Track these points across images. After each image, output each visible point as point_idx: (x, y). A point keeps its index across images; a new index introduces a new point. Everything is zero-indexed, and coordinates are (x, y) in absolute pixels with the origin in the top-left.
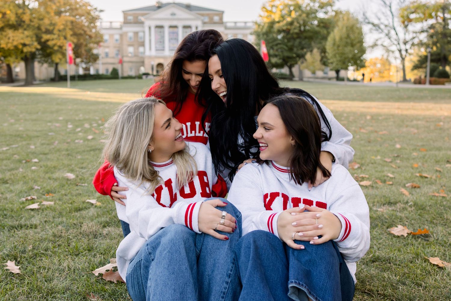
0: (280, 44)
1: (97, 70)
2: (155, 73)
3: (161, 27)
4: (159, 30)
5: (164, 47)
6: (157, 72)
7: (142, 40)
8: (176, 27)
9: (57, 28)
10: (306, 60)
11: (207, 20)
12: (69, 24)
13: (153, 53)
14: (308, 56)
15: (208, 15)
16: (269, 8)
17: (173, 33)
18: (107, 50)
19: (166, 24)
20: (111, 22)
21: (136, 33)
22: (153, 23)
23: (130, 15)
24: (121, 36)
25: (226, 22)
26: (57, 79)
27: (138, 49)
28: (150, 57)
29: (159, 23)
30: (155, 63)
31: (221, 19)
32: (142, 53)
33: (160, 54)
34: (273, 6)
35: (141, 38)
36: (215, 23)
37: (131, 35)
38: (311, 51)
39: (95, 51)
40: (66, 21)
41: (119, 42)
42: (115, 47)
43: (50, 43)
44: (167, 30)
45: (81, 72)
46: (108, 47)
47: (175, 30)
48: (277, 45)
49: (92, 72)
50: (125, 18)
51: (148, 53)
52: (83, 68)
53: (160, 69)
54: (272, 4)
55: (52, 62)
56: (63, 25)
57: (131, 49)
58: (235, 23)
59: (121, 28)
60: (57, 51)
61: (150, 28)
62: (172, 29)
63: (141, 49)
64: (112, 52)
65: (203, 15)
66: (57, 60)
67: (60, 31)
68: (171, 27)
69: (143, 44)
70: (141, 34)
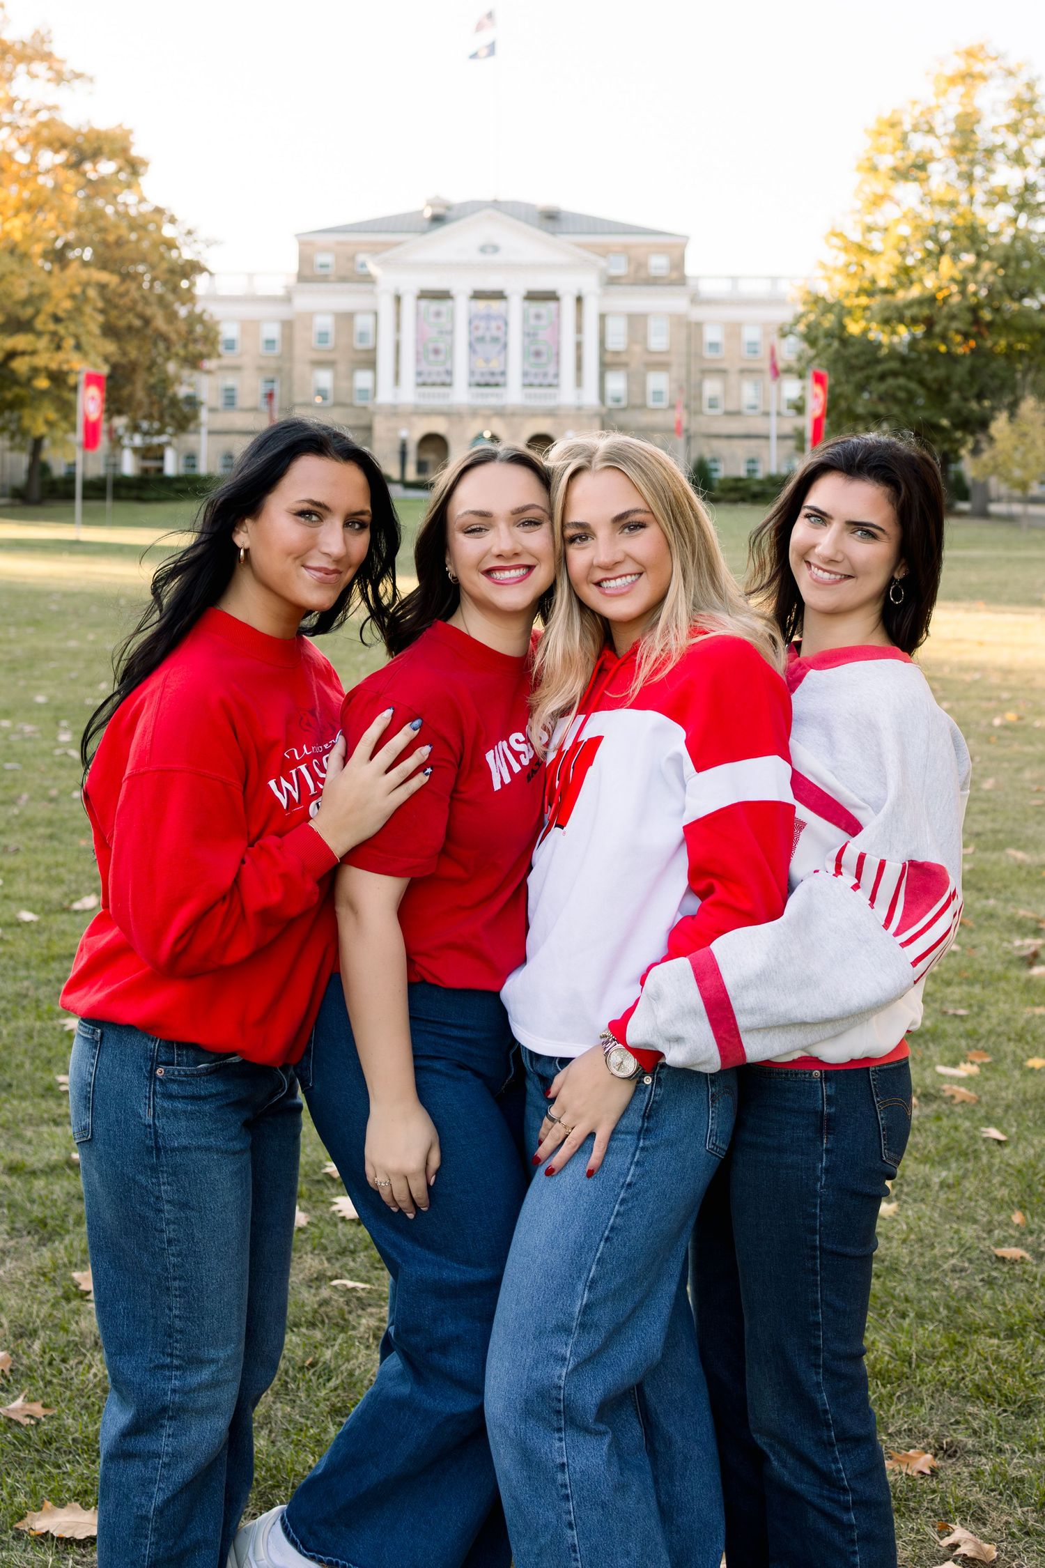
0: (895, 374)
1: (191, 459)
2: (412, 475)
3: (443, 296)
4: (434, 306)
5: (449, 373)
6: (422, 467)
7: (369, 345)
8: (499, 296)
9: (48, 308)
10: (991, 440)
11: (619, 268)
12: (92, 293)
13: (408, 394)
14: (1000, 425)
15: (626, 249)
16: (856, 236)
17: (488, 317)
18: (231, 381)
19: (461, 287)
20: (251, 276)
21: (345, 319)
22: (411, 284)
23: (325, 249)
24: (288, 325)
25: (697, 278)
26: (36, 492)
27: (350, 377)
28: (394, 412)
29: (434, 282)
30: (413, 433)
31: (678, 264)
32: (363, 392)
33: (434, 397)
34: (870, 229)
35: (363, 336)
36: (653, 281)
37: (325, 322)
38: (1013, 408)
39: (182, 391)
40: (86, 285)
41: (278, 350)
42: (260, 369)
43: (20, 366)
44: (462, 307)
45: (129, 466)
46: (237, 368)
47: (496, 306)
48: (882, 377)
49: (171, 466)
50: (305, 260)
51: (385, 395)
52: (136, 450)
53: (430, 457)
54: (869, 219)
55: (24, 432)
56: (72, 297)
57: (324, 378)
58: (734, 279)
59: (287, 299)
60: (43, 393)
61: (398, 299)
62: (481, 305)
63: (363, 379)
64: (250, 388)
65: (604, 252)
66: (40, 428)
67: (57, 319)
68: (478, 295)
69: (370, 362)
70: (363, 322)
